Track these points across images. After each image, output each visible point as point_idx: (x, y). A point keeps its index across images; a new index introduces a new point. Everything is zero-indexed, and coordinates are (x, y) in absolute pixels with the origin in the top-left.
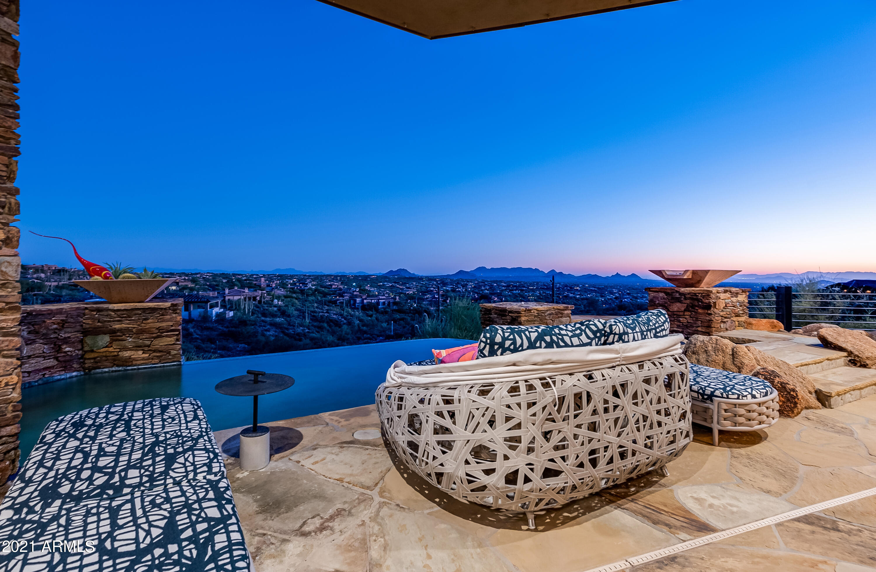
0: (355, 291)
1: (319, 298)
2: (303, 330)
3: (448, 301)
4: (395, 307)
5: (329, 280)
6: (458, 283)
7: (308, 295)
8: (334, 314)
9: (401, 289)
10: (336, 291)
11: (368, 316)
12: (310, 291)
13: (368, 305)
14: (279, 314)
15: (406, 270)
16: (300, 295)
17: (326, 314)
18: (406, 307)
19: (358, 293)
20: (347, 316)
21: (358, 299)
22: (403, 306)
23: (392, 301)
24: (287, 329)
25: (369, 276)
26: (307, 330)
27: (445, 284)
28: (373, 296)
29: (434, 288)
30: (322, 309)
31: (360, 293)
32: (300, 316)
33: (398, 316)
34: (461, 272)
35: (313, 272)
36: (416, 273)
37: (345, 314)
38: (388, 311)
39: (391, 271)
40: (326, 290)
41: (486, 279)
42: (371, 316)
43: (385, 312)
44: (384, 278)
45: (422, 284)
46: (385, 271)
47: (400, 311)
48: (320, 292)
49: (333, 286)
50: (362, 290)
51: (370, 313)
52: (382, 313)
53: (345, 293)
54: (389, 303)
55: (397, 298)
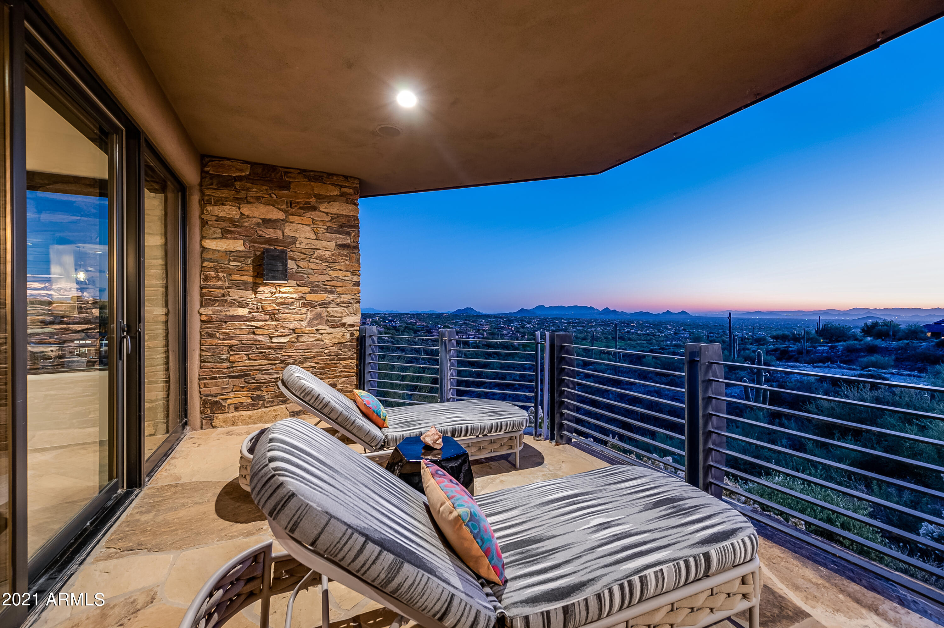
3: (526, 337)
5: (409, 318)
6: (523, 320)
9: (476, 326)
15: (472, 309)
25: (440, 314)
29: (504, 325)
34: (522, 310)
35: (390, 311)
36: (481, 312)
39: (459, 310)
41: (547, 317)
45: (491, 321)
46: (453, 310)
55: (485, 334)
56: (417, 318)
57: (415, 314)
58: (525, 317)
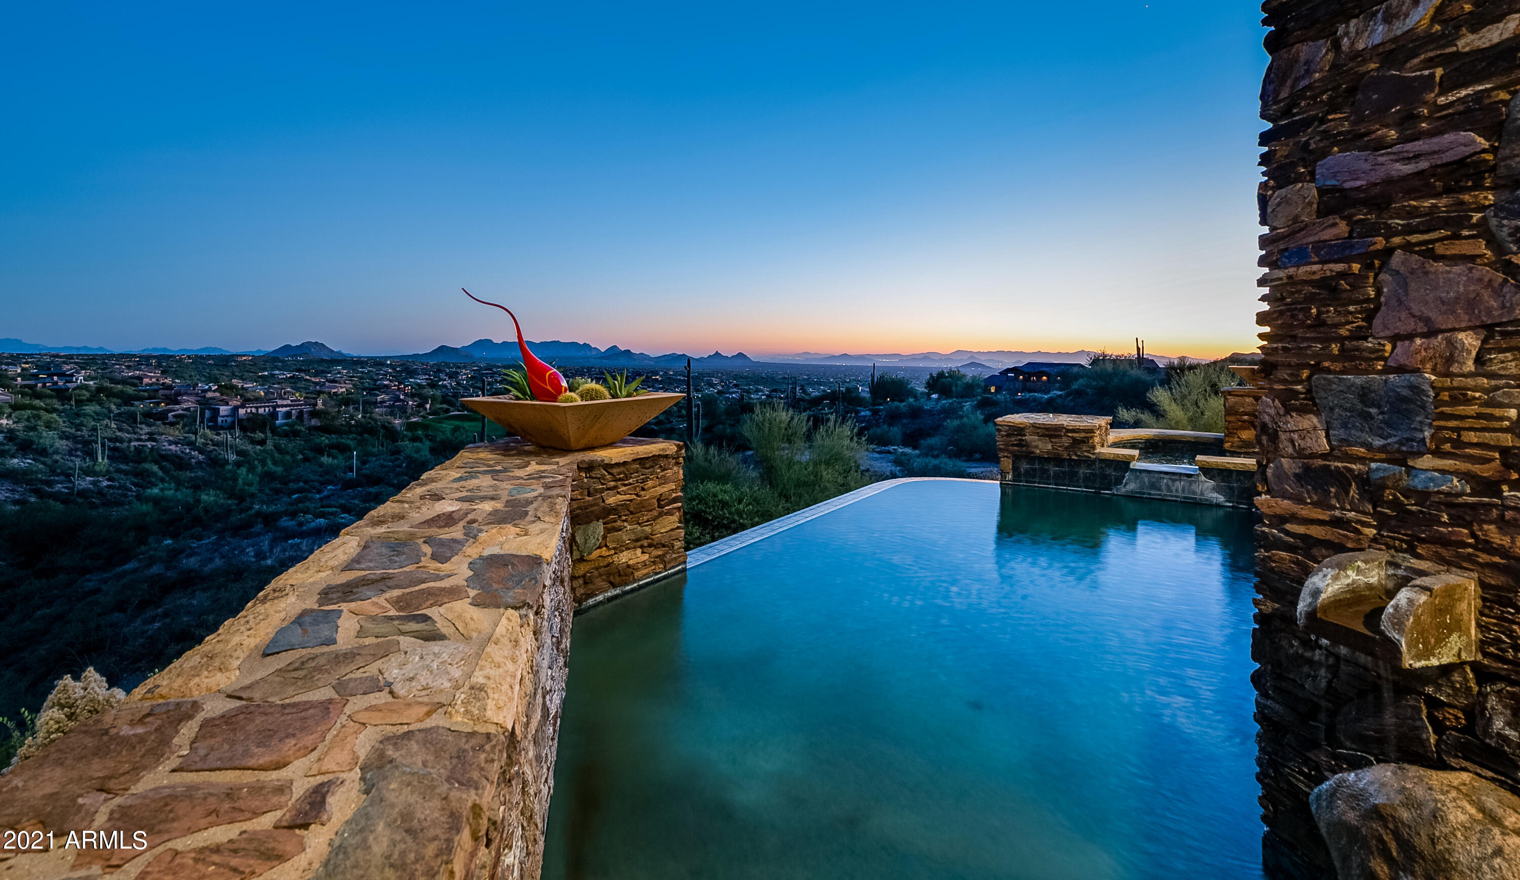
0: (210, 389)
1: (113, 407)
2: (94, 483)
3: (428, 406)
4: (314, 422)
5: (129, 367)
6: (439, 371)
7: (79, 402)
8: (171, 443)
9: (316, 384)
10: (156, 391)
11: (253, 442)
12: (84, 392)
13: (248, 420)
14: (13, 448)
15: (322, 344)
16: (55, 401)
17: (149, 444)
18: (341, 421)
19: (217, 394)
20: (206, 444)
21: (222, 408)
22: (333, 418)
23: (306, 409)
24: (49, 483)
25: (232, 357)
26: (105, 483)
27: (412, 373)
28: (257, 399)
29: (391, 381)
30: (135, 433)
31: (222, 394)
32: (76, 450)
33: (325, 440)
34: (442, 349)
35: (78, 349)
36: (344, 352)
37: (200, 441)
38: (300, 431)
39: (287, 347)
40: (130, 390)
41: (493, 363)
42: (262, 442)
43: (292, 434)
44: (274, 360)
45: (362, 372)
46: (271, 347)
47: (325, 430)
48: (110, 394)
49: (146, 380)
50: (225, 387)
51: (260, 435)
52: (286, 435)
53: (181, 394)
54: (301, 413)
55: (320, 402)
56: (159, 365)
57: (154, 357)
58: (447, 365)
